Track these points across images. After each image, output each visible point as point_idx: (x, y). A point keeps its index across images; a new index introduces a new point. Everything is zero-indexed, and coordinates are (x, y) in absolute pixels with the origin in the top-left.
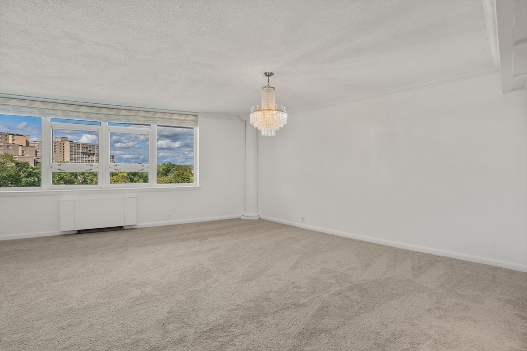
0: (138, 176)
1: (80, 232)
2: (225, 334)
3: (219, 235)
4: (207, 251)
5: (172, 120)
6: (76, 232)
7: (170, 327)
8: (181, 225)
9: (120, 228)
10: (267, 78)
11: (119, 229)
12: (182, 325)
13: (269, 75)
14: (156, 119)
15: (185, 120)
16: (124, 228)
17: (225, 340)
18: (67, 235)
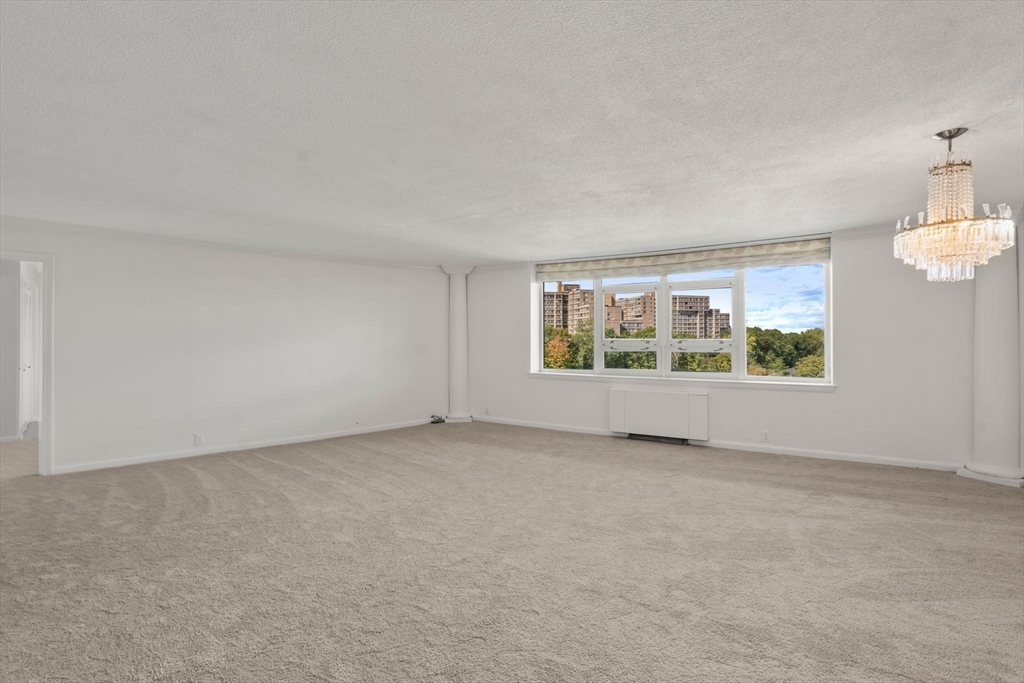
0: (775, 351)
1: (632, 437)
2: (749, 643)
3: (864, 495)
4: (811, 517)
5: (774, 257)
6: (627, 436)
7: (677, 593)
8: (787, 457)
9: (683, 442)
10: (946, 142)
11: (681, 442)
12: (693, 599)
13: (950, 136)
14: (743, 260)
15: (803, 252)
16: (689, 442)
17: (743, 650)
18: (618, 437)
